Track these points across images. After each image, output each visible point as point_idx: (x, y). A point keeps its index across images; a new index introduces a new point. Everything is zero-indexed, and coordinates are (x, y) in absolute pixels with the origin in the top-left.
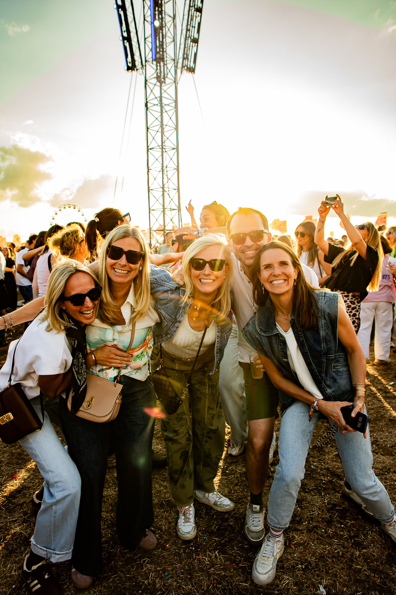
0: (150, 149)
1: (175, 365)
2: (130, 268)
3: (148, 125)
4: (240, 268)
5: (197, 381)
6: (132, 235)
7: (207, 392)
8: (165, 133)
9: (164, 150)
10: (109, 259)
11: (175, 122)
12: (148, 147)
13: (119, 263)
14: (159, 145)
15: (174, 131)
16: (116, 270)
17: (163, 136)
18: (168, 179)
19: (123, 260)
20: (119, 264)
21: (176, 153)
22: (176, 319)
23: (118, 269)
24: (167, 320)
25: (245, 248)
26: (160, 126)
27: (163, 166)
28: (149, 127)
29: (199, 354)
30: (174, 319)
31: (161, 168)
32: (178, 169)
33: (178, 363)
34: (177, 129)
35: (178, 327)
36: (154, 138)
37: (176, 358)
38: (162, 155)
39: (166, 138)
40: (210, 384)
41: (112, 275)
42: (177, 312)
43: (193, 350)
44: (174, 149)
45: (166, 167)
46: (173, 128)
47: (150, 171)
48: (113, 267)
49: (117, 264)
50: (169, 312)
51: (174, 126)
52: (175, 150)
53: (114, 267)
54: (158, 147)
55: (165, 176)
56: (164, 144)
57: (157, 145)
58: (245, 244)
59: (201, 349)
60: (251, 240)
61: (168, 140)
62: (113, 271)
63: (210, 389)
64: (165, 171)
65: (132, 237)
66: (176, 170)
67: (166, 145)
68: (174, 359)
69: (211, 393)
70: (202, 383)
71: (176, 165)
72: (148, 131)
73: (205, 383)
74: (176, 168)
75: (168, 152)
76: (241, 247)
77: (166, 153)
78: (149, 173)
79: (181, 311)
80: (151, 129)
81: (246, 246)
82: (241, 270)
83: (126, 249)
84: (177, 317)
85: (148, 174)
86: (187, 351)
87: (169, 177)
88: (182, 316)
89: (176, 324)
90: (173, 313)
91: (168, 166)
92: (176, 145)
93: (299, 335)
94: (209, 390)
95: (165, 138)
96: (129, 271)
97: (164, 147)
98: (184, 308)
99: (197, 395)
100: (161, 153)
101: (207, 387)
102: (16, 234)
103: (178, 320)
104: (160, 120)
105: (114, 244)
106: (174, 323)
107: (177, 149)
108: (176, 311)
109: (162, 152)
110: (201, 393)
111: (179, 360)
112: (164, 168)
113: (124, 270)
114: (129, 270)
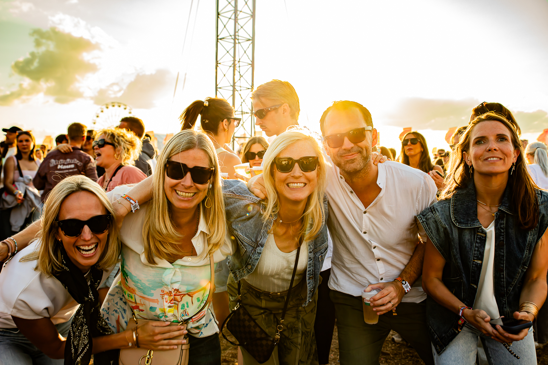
0: (220, 39)
1: (262, 302)
2: (197, 188)
3: (219, 10)
4: (339, 175)
5: (287, 327)
6: (198, 145)
7: (299, 341)
8: (239, 21)
9: (237, 41)
10: (168, 179)
11: (251, 8)
12: (218, 36)
13: (182, 183)
14: (231, 35)
15: (250, 19)
16: (179, 193)
17: (237, 24)
18: (241, 76)
19: (188, 180)
20: (183, 185)
21: (251, 45)
22: (256, 242)
23: (181, 191)
24: (246, 245)
25: (344, 151)
26: (233, 12)
27: (234, 61)
28: (220, 13)
29: (294, 285)
30: (255, 243)
31: (232, 62)
32: (253, 65)
33: (266, 300)
34: (253, 16)
35: (260, 253)
36: (226, 26)
37: (262, 293)
38: (234, 47)
39: (240, 27)
40: (303, 331)
41: (173, 199)
42: (258, 232)
43: (284, 280)
44: (249, 40)
45: (239, 62)
46: (249, 15)
47: (218, 65)
48: (174, 188)
49: (180, 185)
50: (248, 233)
51: (250, 13)
52: (251, 41)
53: (176, 188)
54: (230, 37)
55: (237, 73)
56: (237, 34)
57: (229, 35)
58: (343, 147)
59: (296, 278)
60: (350, 142)
61: (242, 29)
62: (174, 193)
63: (303, 336)
64: (237, 66)
65: (199, 148)
66: (250, 66)
67: (239, 35)
68: (258, 294)
69: (305, 342)
70: (293, 329)
71: (251, 59)
72: (218, 17)
73: (298, 330)
74: (251, 63)
75: (241, 44)
76: (338, 151)
77: (239, 45)
78: (218, 68)
79: (262, 231)
80: (222, 15)
81: (345, 149)
82: (341, 178)
83: (191, 164)
84: (259, 239)
85: (216, 69)
86: (276, 281)
87: (242, 74)
88: (265, 237)
89: (258, 248)
90: (253, 234)
91: (240, 60)
92: (251, 35)
93: (501, 232)
94: (301, 339)
95: (238, 27)
96: (195, 193)
97: (237, 37)
98: (266, 226)
99: (285, 344)
100: (233, 45)
101: (300, 335)
102: (48, 135)
103: (260, 242)
104: (233, 5)
105: (174, 159)
106: (254, 248)
107: (253, 40)
108: (256, 232)
109: (235, 43)
110: (292, 342)
111: (267, 294)
112: (236, 62)
113: (189, 193)
114: (196, 191)
